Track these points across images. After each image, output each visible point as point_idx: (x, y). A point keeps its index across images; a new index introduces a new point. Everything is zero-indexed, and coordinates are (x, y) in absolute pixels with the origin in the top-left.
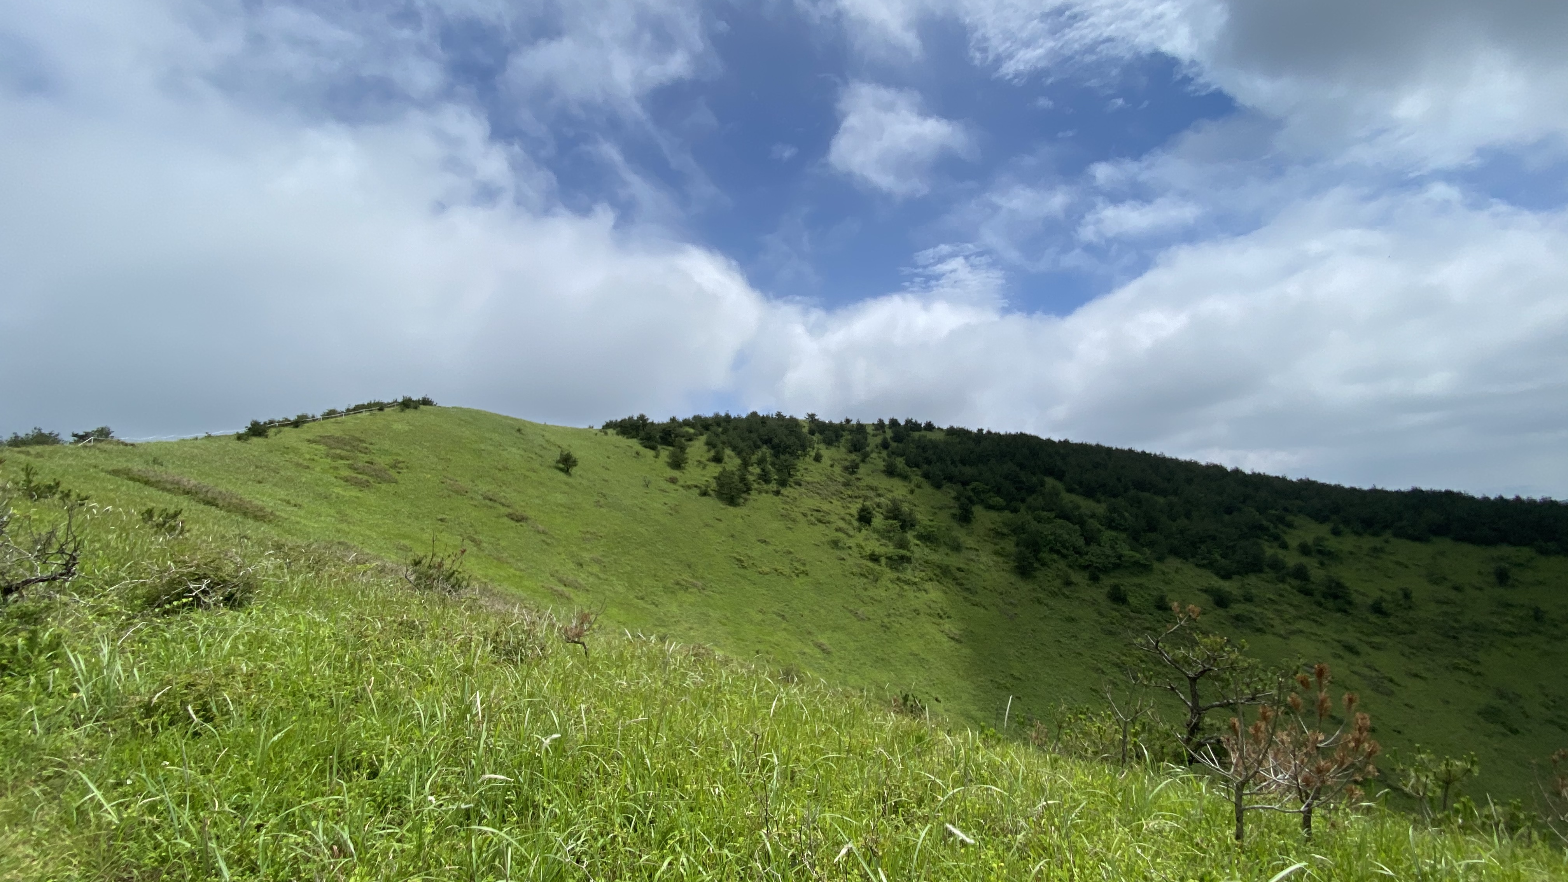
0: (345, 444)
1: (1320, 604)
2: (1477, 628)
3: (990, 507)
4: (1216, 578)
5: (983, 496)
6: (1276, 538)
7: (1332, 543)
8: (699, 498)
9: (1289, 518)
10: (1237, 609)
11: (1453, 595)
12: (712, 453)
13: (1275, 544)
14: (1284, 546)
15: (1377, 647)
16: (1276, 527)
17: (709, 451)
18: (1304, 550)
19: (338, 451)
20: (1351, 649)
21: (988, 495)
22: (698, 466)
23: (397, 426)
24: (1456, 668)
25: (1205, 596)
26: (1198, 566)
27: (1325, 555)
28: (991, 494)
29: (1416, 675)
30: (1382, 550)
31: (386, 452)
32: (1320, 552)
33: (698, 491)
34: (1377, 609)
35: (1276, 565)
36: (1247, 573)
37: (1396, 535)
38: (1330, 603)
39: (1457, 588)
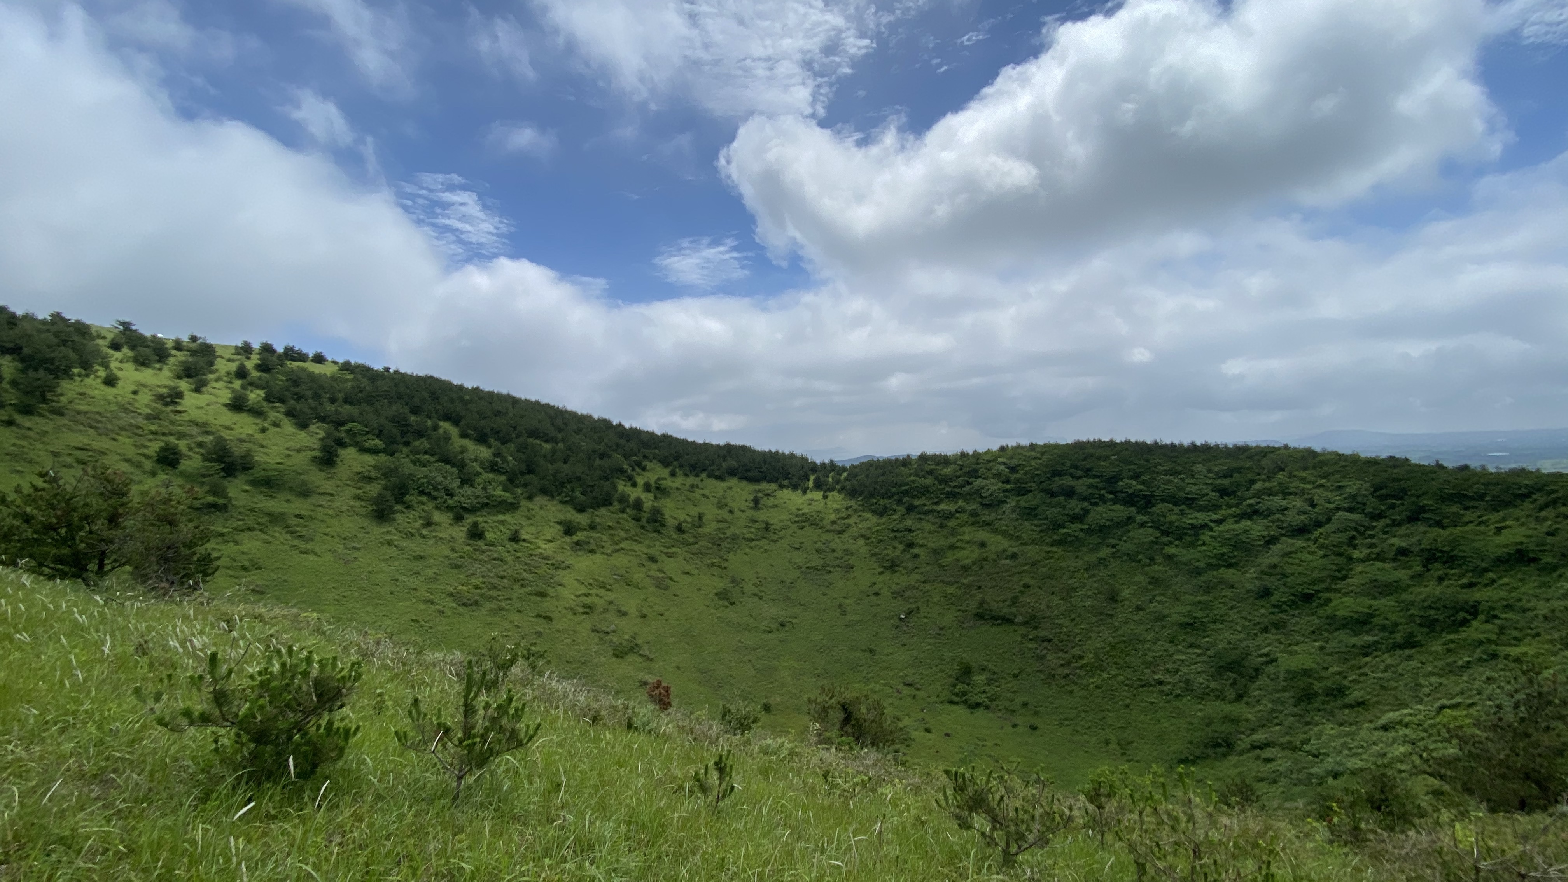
1: (643, 527)
2: (734, 538)
3: (363, 450)
4: (573, 512)
5: (359, 439)
6: (630, 478)
7: (669, 483)
9: (646, 463)
10: (580, 536)
11: (728, 517)
13: (629, 484)
14: (634, 485)
15: (670, 556)
16: (633, 470)
18: (647, 488)
20: (653, 559)
21: (365, 438)
24: (713, 565)
25: (559, 527)
26: (561, 502)
27: (660, 491)
28: (370, 436)
29: (688, 573)
30: (697, 486)
32: (658, 488)
34: (680, 529)
35: (623, 499)
36: (599, 507)
37: (709, 476)
38: (650, 527)
39: (731, 512)
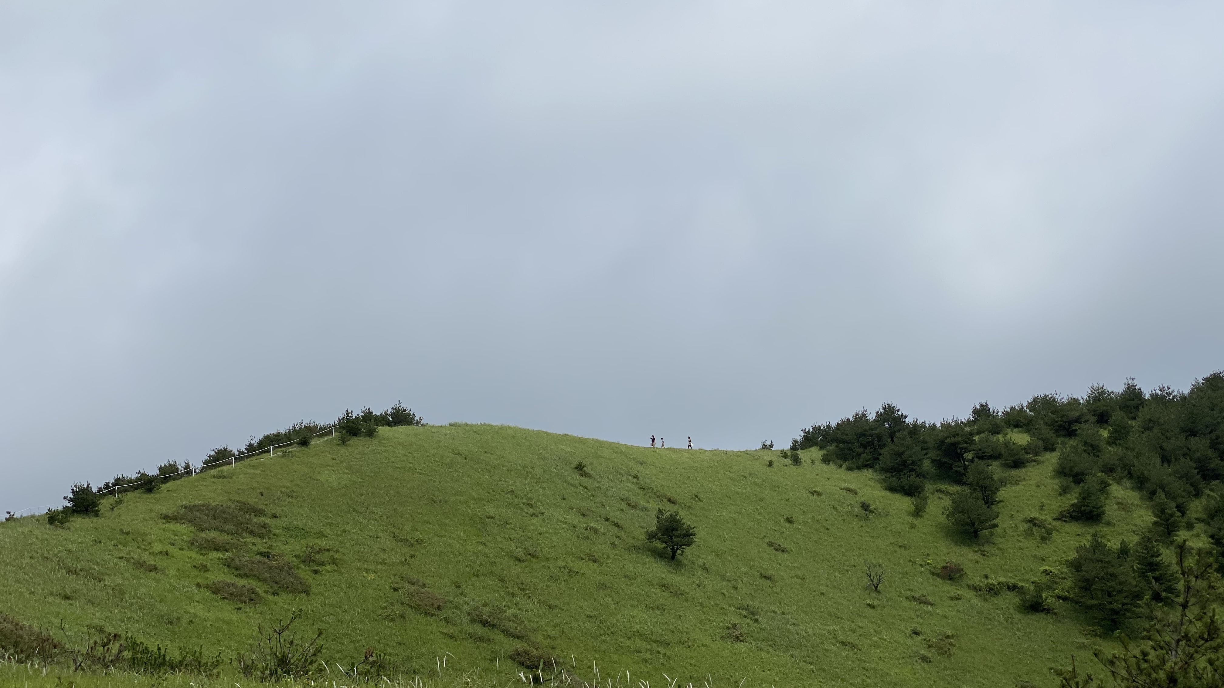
0: (226, 520)
8: (1018, 616)
12: (1072, 498)
17: (1065, 490)
19: (213, 534)
22: (1028, 533)
23: (328, 477)
31: (300, 532)
33: (1017, 600)
